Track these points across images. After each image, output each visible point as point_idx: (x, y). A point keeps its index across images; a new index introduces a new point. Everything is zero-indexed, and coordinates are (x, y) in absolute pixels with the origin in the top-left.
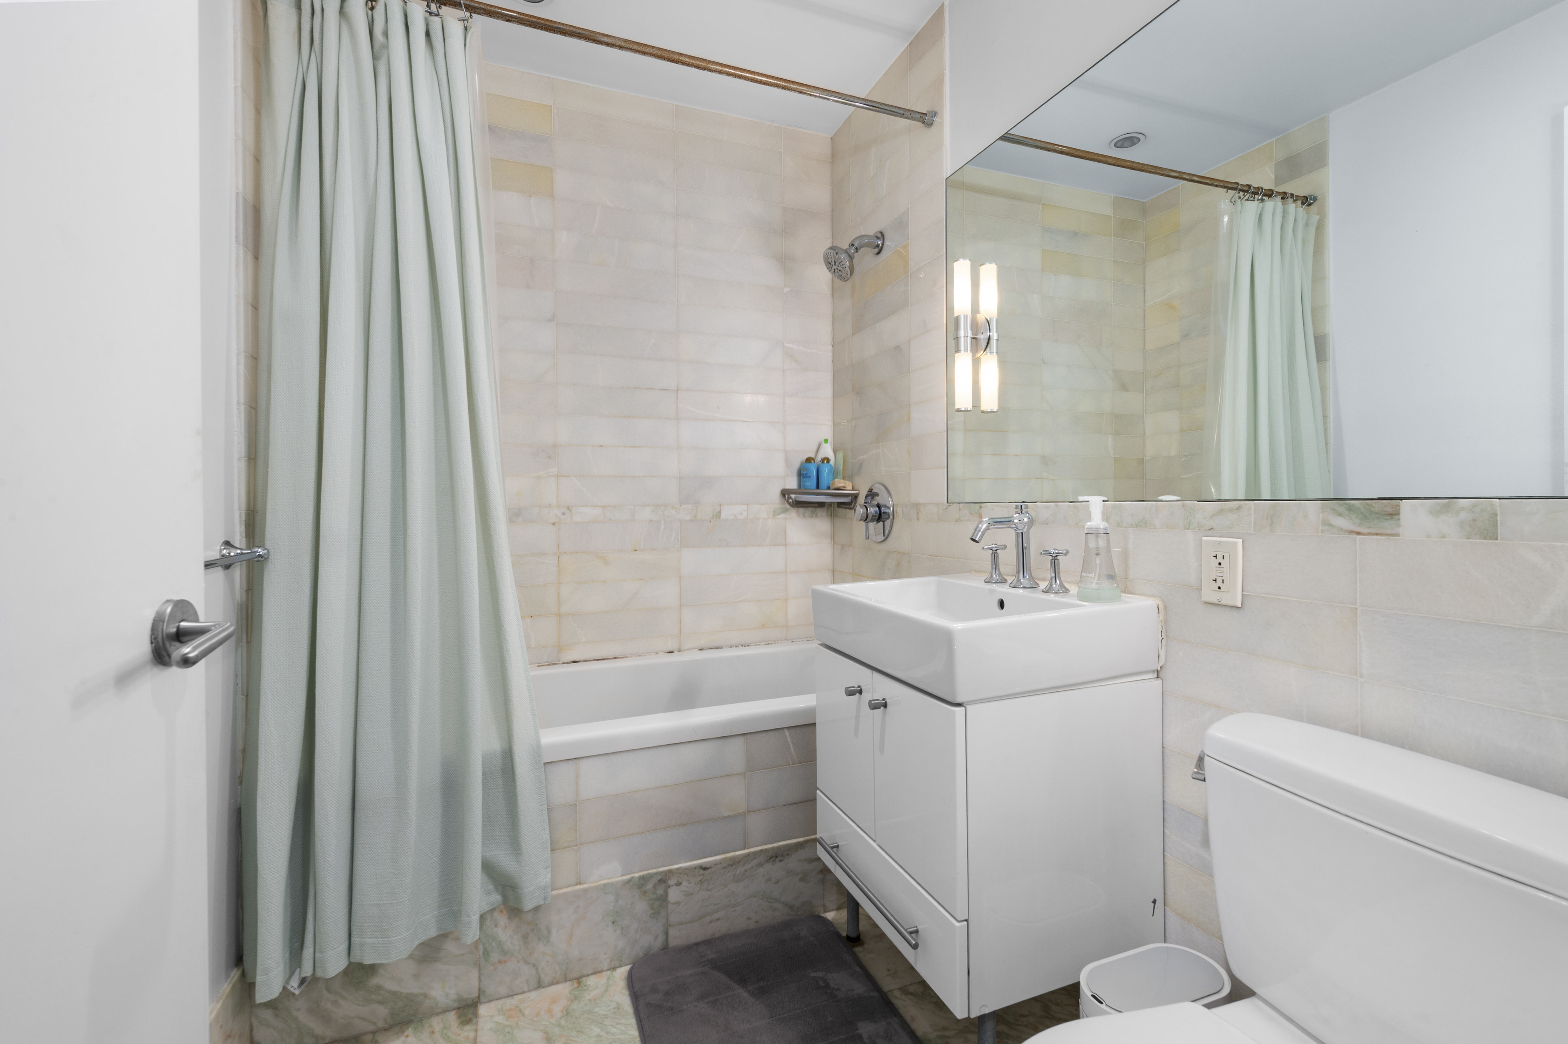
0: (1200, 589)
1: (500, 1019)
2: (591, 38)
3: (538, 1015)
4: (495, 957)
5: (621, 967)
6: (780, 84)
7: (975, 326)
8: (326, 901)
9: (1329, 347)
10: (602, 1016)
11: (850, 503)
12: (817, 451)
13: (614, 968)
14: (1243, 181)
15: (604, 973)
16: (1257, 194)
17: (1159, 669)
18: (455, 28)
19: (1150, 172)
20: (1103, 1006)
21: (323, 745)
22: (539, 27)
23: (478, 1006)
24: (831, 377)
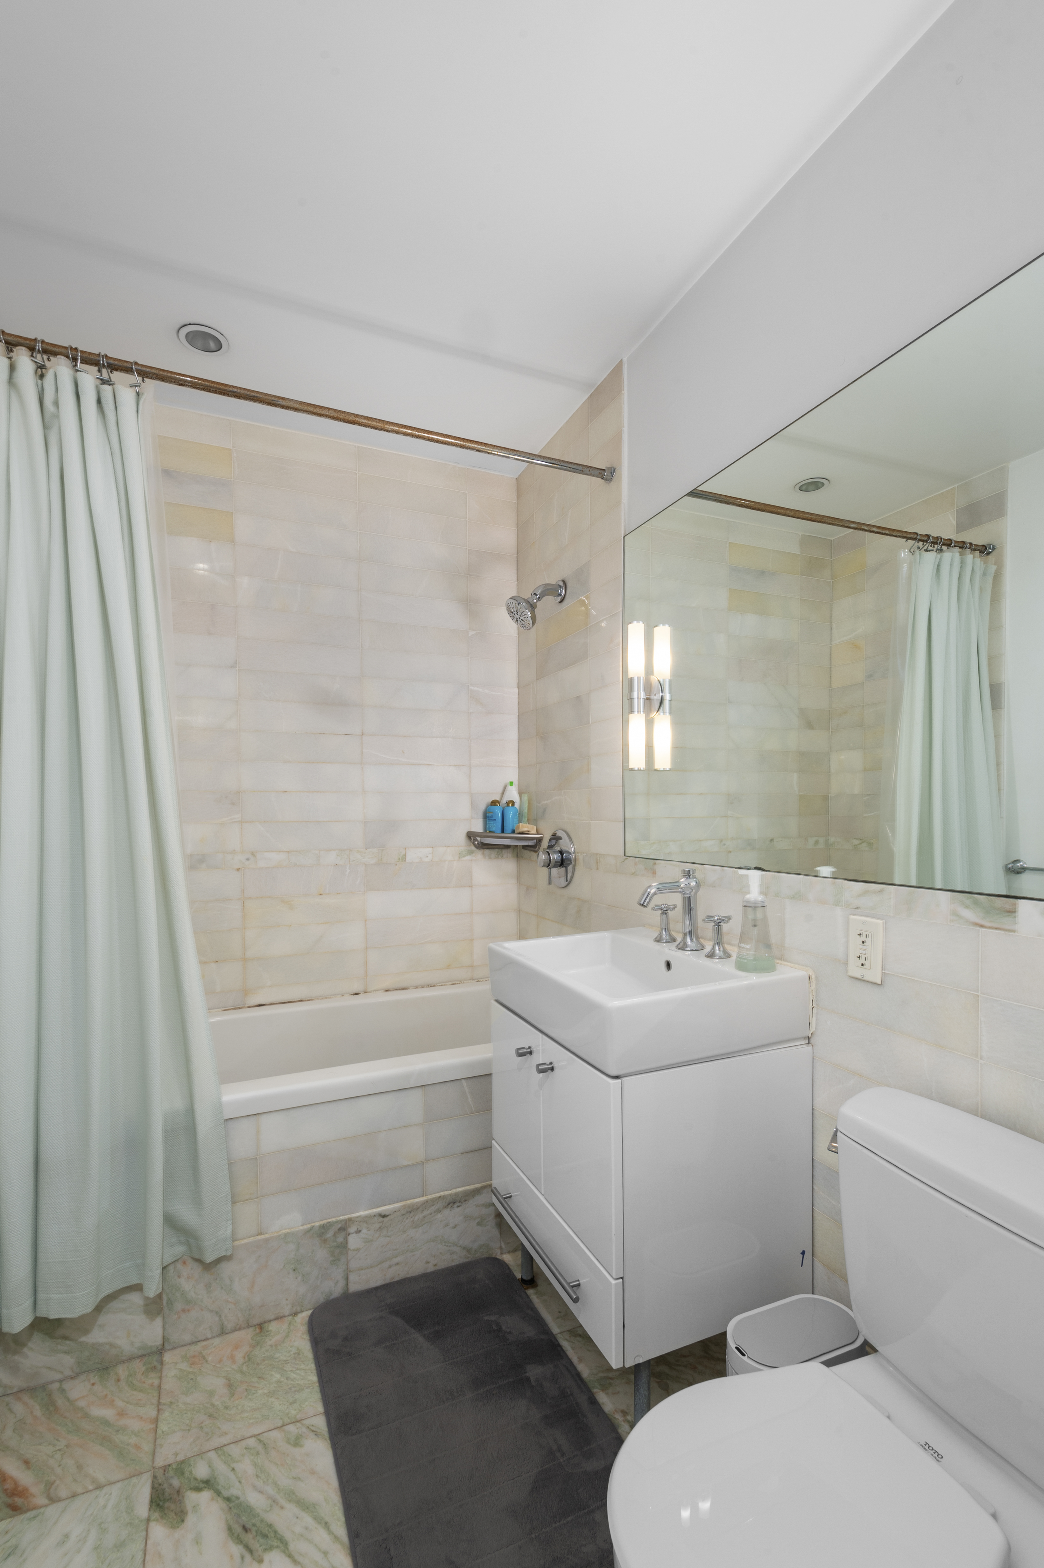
0: (846, 964)
1: (184, 1366)
2: (266, 401)
3: (220, 1361)
4: (179, 1306)
5: (303, 1311)
6: (457, 443)
7: (648, 687)
8: (11, 1260)
9: (1004, 695)
10: (283, 1362)
11: (534, 846)
12: (503, 793)
13: (295, 1314)
14: (922, 530)
15: (285, 1318)
16: (936, 543)
17: (810, 1036)
18: (127, 396)
19: (830, 524)
20: (745, 1358)
21: (5, 1111)
22: (213, 391)
23: (163, 1353)
24: (517, 720)
